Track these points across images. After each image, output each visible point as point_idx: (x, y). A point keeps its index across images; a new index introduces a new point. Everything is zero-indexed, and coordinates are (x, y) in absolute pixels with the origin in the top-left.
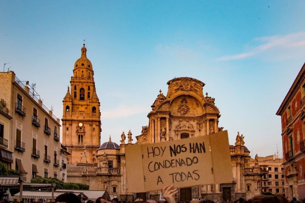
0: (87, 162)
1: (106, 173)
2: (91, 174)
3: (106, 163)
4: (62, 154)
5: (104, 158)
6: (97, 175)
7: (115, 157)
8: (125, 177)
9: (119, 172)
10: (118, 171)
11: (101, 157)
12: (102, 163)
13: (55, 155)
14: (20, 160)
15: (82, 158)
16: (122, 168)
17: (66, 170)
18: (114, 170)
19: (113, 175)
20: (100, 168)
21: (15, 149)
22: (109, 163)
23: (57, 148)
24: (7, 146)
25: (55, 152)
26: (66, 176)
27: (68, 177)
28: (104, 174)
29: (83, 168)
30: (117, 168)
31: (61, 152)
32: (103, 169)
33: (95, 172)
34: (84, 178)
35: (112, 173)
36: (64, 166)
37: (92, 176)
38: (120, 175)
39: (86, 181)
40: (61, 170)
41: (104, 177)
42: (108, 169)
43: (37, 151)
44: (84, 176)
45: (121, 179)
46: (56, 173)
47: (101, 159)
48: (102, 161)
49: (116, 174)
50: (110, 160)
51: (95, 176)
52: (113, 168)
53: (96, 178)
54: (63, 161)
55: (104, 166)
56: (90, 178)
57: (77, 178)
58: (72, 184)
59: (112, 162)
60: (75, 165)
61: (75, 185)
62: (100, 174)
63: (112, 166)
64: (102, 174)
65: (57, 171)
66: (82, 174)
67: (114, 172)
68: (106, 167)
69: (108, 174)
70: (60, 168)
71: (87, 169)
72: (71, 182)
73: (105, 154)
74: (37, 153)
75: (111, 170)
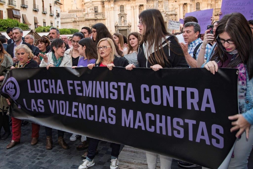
0: (77, 8)
1: (93, 17)
2: (80, 19)
3: (92, 9)
4: (56, 5)
5: (90, 4)
6: (85, 20)
7: (100, 3)
8: (109, 20)
9: (104, 16)
10: (102, 15)
11: (88, 4)
12: (89, 9)
13: (51, 7)
14: (25, 15)
15: (72, 5)
16: (106, 12)
17: (60, 18)
18: (99, 14)
19: (99, 19)
20: (87, 14)
21: (21, 7)
22: (95, 9)
23: (51, 1)
24: (16, 6)
25: (50, 4)
26: (60, 23)
27: (62, 23)
28: (91, 18)
29: (74, 14)
30: (102, 13)
31: (55, 4)
32: (90, 15)
33: (84, 18)
34: (75, 23)
35: (98, 18)
36: (58, 15)
37: (81, 21)
38: (105, 19)
39: (76, 26)
40: (55, 18)
41: (91, 21)
42: (94, 14)
43: (36, 6)
44: (75, 22)
45: (105, 22)
46: (52, 21)
47: (88, 5)
48: (89, 7)
49: (101, 18)
50: (96, 6)
51: (84, 21)
52: (99, 13)
53: (84, 23)
54: (57, 11)
55: (90, 12)
56: (80, 23)
57: (69, 24)
58: (65, 30)
59: (97, 8)
60: (67, 13)
61: (67, 30)
62: (87, 19)
63: (98, 11)
64: (89, 18)
65: (53, 19)
66: (73, 20)
67: (100, 17)
68: (92, 12)
69: (94, 18)
70: (55, 17)
71: (77, 15)
72: (65, 28)
73: (91, 2)
74: (36, 8)
75: (97, 14)
